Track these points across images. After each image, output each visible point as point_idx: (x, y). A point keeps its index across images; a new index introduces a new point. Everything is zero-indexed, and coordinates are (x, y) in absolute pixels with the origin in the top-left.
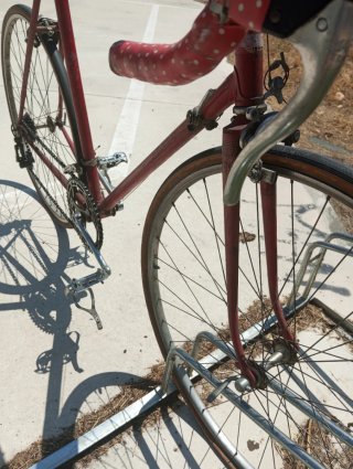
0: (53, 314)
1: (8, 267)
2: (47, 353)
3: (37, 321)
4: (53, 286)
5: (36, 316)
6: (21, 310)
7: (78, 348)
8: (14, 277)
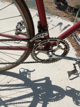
0: (55, 92)
1: (16, 103)
2: (74, 100)
3: (56, 100)
4: (38, 88)
5: (54, 99)
6: (48, 105)
7: (74, 89)
8: (25, 102)
